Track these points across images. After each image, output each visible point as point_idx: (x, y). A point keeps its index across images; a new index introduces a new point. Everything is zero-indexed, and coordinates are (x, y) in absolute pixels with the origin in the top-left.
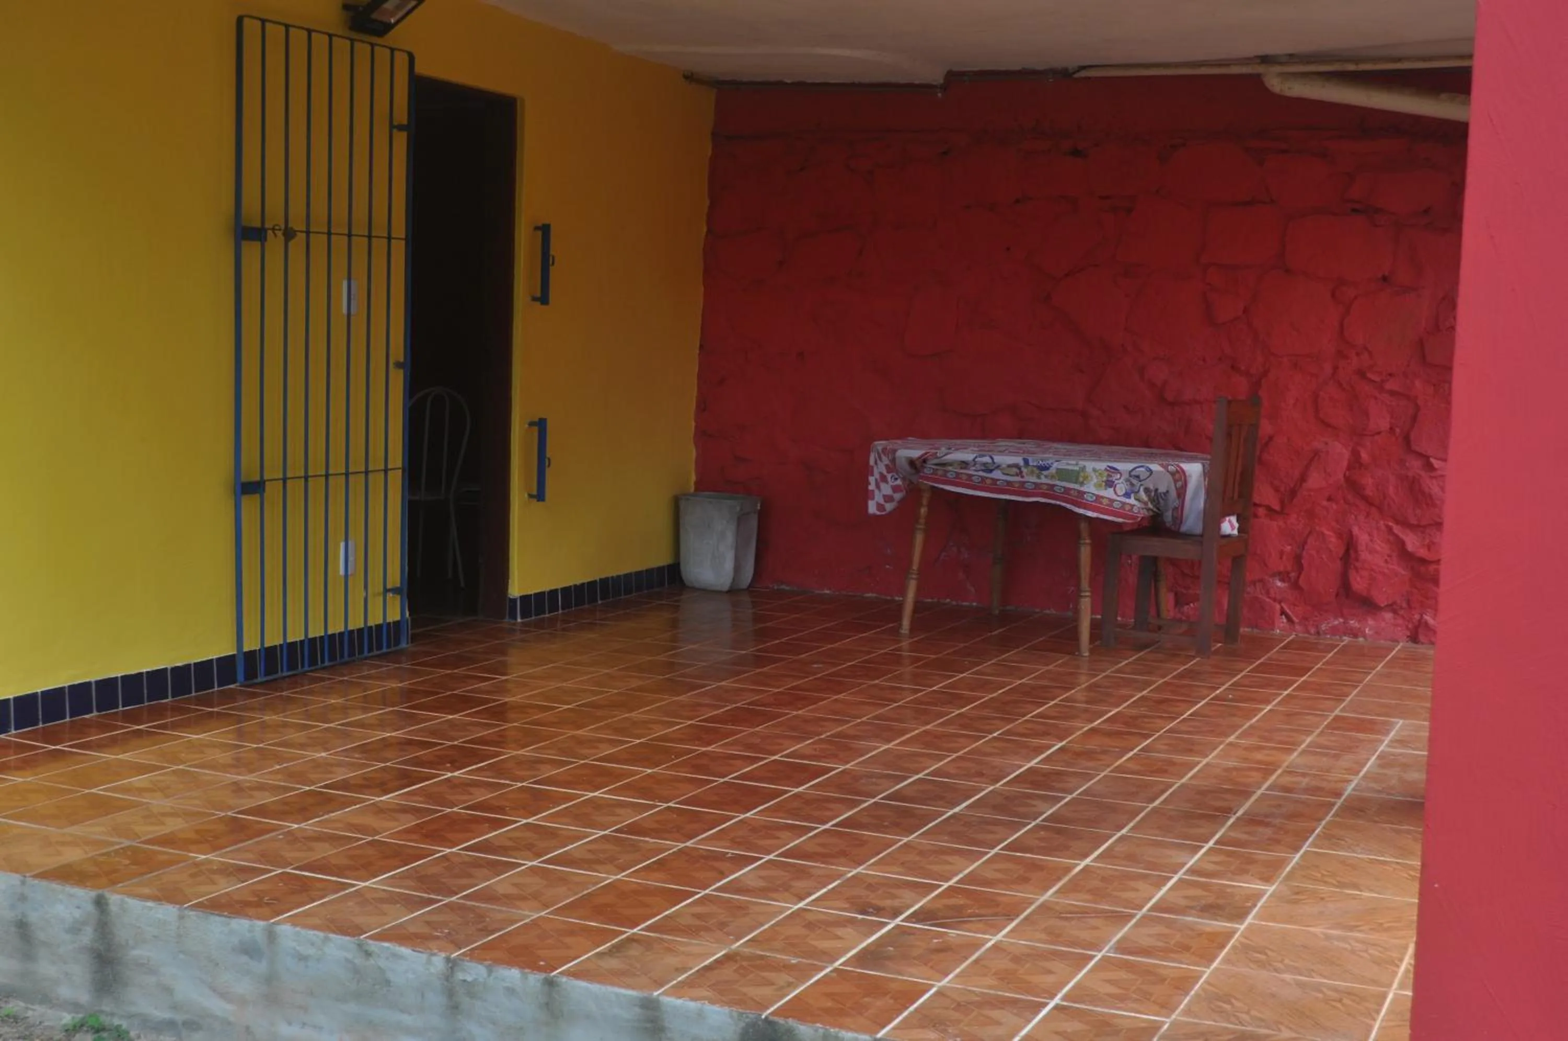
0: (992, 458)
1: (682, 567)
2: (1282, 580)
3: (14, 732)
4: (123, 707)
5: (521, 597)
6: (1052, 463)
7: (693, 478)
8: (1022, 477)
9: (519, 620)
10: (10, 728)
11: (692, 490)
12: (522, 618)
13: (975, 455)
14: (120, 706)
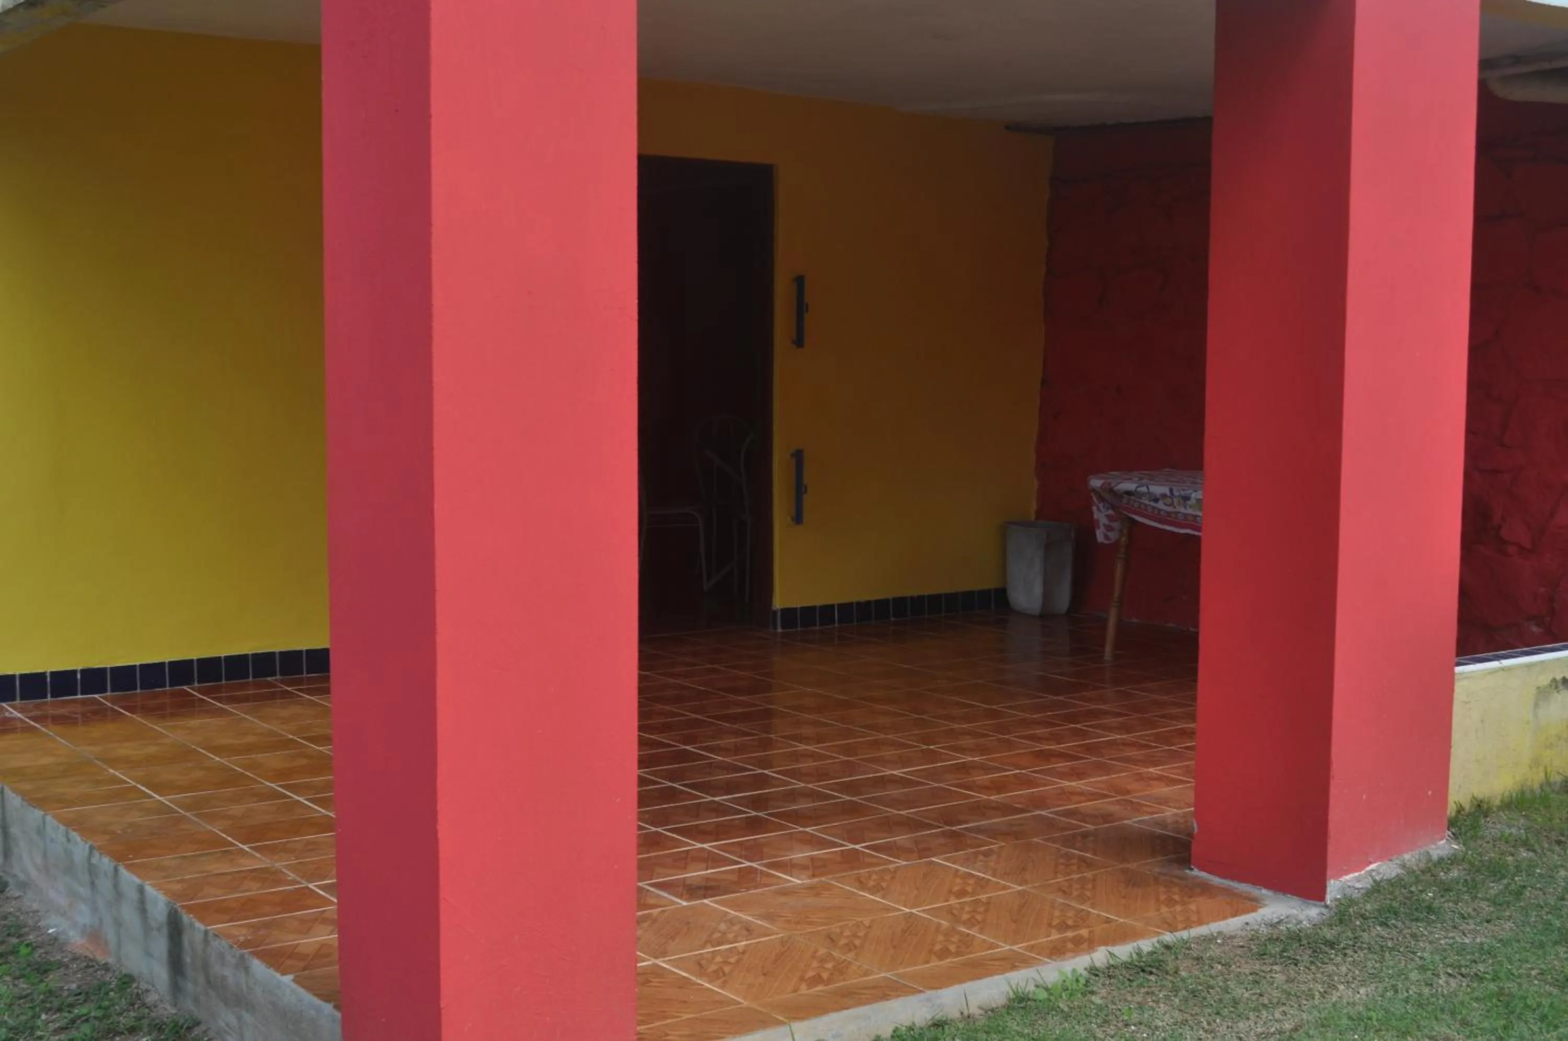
0: (1148, 488)
1: (1009, 592)
2: (1538, 625)
3: (196, 685)
4: (308, 673)
5: (782, 610)
6: (1191, 494)
7: (1034, 506)
8: (1175, 507)
9: (779, 630)
10: (194, 681)
11: (1033, 518)
12: (783, 628)
13: (1136, 485)
14: (305, 672)
